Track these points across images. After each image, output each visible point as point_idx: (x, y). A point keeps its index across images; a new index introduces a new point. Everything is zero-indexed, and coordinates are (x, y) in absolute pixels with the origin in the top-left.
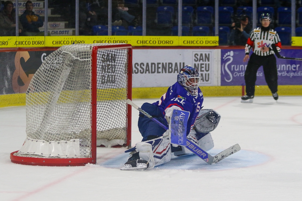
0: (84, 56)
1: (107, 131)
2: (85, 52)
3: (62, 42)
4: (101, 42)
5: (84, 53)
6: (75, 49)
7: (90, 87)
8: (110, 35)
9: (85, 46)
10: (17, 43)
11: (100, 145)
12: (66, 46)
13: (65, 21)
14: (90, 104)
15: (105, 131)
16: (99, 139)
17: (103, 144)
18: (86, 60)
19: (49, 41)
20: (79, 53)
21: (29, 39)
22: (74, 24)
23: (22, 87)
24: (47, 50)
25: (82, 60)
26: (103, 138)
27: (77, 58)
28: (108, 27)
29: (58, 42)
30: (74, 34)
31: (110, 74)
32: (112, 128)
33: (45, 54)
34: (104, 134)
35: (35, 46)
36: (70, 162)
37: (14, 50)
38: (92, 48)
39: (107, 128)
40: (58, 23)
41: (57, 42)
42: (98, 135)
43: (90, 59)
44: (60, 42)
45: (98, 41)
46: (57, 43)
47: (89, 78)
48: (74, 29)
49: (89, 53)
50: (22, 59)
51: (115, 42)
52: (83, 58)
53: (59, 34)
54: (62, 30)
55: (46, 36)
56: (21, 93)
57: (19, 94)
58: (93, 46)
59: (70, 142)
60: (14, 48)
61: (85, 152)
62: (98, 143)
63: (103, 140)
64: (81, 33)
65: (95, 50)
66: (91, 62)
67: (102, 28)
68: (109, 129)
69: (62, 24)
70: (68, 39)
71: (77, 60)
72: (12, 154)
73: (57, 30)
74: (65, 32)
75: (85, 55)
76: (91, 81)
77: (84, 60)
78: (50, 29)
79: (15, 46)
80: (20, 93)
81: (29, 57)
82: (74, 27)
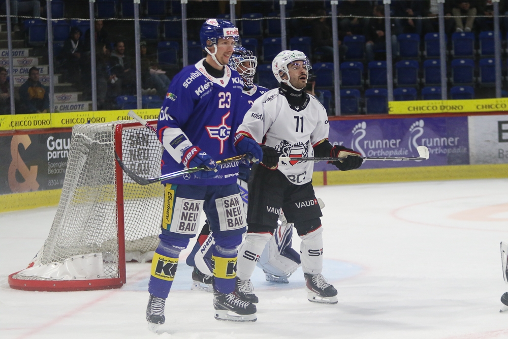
0: (104, 138)
1: (139, 241)
2: (105, 133)
3: (75, 121)
4: (128, 118)
5: (104, 135)
6: (92, 129)
7: (114, 181)
8: (140, 109)
9: (106, 125)
10: (13, 124)
11: (130, 260)
12: (80, 126)
13: (77, 91)
14: (115, 204)
15: (136, 240)
16: (129, 251)
17: (135, 258)
18: (108, 143)
19: (57, 119)
20: (98, 135)
21: (29, 118)
22: (91, 94)
23: (22, 184)
24: (55, 132)
25: (102, 143)
26: (134, 251)
27: (96, 141)
28: (136, 97)
29: (69, 121)
30: (90, 109)
31: (141, 162)
32: (146, 236)
33: (52, 138)
34: (135, 244)
35: (38, 127)
36: (90, 284)
37: (10, 134)
38: (115, 127)
39: (139, 237)
40: (68, 94)
41: (67, 120)
42: (127, 247)
43: (112, 142)
44: (72, 121)
45: (124, 118)
46: (68, 123)
47: (112, 168)
48: (90, 102)
49: (111, 134)
50: (21, 146)
51: (146, 117)
52: (103, 141)
53: (71, 109)
54: (74, 104)
55: (53, 112)
56: (21, 192)
57: (19, 194)
58: (115, 125)
59: (89, 258)
60: (9, 131)
61: (111, 270)
62: (128, 257)
63: (134, 253)
64: (100, 108)
65: (119, 130)
66: (114, 146)
67: (128, 98)
68: (142, 237)
69: (74, 96)
70: (82, 115)
71: (96, 144)
72: (11, 276)
73: (67, 104)
74: (78, 107)
75: (106, 136)
76: (114, 172)
77: (105, 143)
78: (57, 103)
79: (10, 128)
80: (19, 192)
81: (30, 143)
82: (90, 99)
